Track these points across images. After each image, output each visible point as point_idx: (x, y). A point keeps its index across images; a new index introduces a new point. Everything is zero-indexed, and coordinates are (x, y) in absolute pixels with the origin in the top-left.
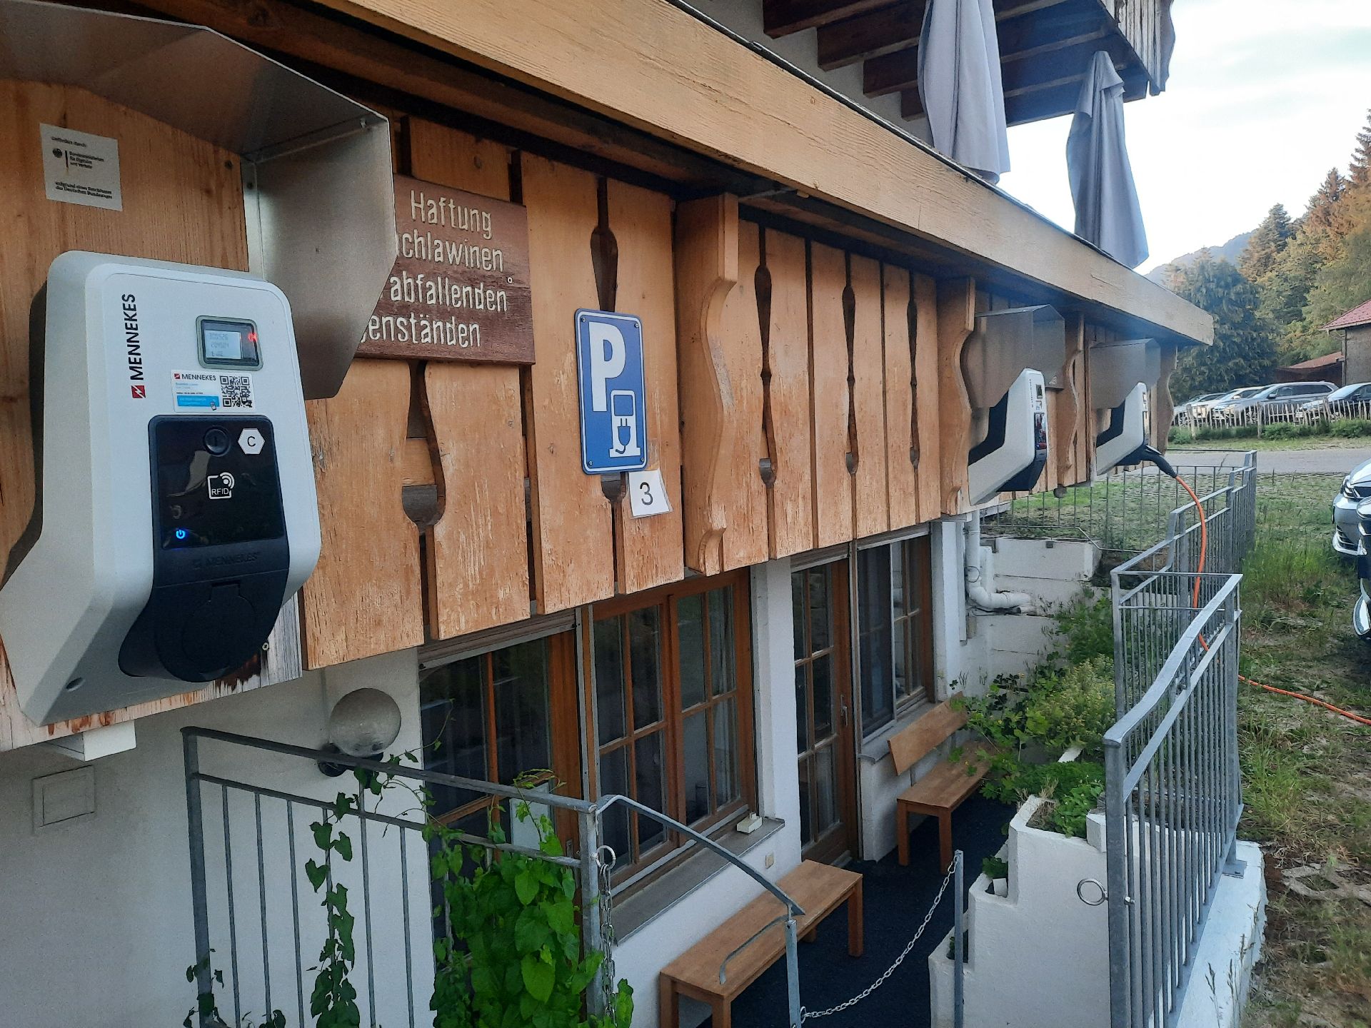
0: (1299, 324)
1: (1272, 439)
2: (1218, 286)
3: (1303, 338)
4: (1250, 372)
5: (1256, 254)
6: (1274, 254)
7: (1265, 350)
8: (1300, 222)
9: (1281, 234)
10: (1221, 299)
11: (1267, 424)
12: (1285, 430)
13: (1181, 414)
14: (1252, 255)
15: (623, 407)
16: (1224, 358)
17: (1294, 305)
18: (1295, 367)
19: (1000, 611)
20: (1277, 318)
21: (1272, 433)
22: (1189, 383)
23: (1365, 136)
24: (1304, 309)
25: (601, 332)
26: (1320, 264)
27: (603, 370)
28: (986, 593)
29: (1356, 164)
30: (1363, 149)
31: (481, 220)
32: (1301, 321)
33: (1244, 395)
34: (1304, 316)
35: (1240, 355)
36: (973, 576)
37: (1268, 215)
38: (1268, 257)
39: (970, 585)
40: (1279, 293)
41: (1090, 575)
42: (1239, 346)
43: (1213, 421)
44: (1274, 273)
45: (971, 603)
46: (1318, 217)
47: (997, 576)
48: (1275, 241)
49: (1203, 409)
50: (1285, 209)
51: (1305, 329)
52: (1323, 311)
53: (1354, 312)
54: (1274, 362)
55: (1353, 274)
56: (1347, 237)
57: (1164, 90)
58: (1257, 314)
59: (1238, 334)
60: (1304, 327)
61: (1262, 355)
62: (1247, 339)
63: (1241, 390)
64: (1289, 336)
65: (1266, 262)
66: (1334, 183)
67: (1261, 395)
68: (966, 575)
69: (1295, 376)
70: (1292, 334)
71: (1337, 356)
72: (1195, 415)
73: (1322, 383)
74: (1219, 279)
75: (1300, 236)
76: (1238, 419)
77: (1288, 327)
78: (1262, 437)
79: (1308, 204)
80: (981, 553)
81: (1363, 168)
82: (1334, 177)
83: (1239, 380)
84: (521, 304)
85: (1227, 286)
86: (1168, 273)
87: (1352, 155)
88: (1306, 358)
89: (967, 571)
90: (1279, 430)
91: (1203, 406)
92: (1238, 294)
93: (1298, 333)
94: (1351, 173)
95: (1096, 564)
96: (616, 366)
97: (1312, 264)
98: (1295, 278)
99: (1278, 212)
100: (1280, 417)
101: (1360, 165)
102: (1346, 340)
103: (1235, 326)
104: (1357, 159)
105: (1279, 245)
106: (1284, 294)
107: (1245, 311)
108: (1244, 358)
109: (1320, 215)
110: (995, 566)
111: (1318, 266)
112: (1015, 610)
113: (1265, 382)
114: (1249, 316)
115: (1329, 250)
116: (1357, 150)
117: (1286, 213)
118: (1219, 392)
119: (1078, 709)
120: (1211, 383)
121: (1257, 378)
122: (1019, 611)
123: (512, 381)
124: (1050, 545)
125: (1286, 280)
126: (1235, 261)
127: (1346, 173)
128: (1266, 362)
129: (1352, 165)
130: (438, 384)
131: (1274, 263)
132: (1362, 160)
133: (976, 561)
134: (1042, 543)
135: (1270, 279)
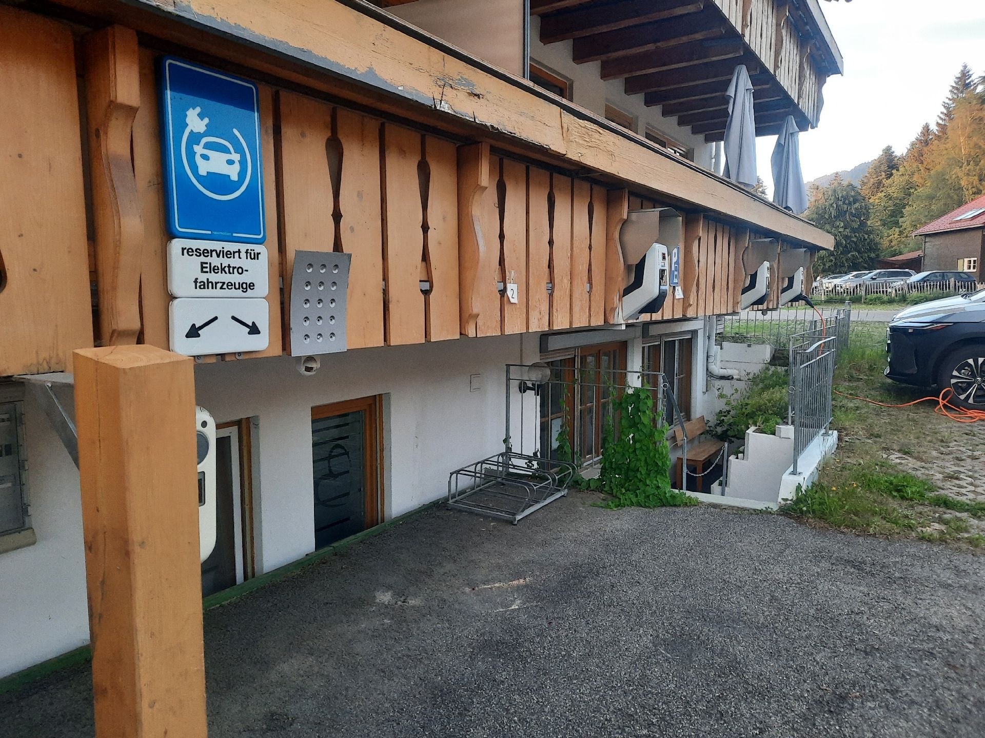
0: (897, 230)
1: (871, 304)
2: (844, 203)
3: (899, 239)
4: (862, 262)
5: (872, 180)
6: (883, 181)
7: (873, 247)
8: (902, 158)
9: (889, 167)
10: (846, 212)
11: (869, 294)
12: (879, 299)
13: (816, 287)
14: (869, 180)
15: (676, 269)
16: (846, 251)
17: (894, 215)
18: (893, 259)
19: (723, 378)
20: (884, 225)
21: (871, 300)
22: (822, 267)
23: (947, 104)
24: (901, 220)
26: (913, 190)
27: (674, 259)
28: (716, 369)
29: (940, 122)
30: (945, 111)
32: (899, 227)
33: (856, 276)
34: (900, 224)
35: (856, 250)
36: (711, 360)
37: (881, 153)
38: (880, 183)
39: (709, 364)
40: (885, 208)
41: (769, 361)
42: (855, 243)
43: (835, 292)
44: (883, 194)
45: (709, 374)
46: (914, 156)
47: (722, 361)
48: (885, 172)
49: (830, 284)
50: (893, 149)
51: (901, 233)
52: (913, 222)
53: (932, 224)
54: (878, 256)
55: (934, 198)
56: (932, 172)
57: (817, 127)
58: (869, 223)
59: (855, 236)
60: (900, 231)
61: (871, 250)
62: (861, 239)
63: (855, 273)
64: (889, 238)
65: (879, 185)
66: (926, 134)
67: (867, 276)
68: (707, 360)
69: (891, 265)
70: (893, 236)
71: (920, 253)
72: (825, 288)
73: (907, 270)
74: (845, 199)
75: (901, 169)
76: (850, 292)
77: (890, 232)
78: (864, 302)
79: (909, 147)
80: (715, 349)
81: (945, 125)
82: (926, 129)
83: (855, 267)
85: (850, 204)
86: (812, 190)
87: (938, 116)
88: (901, 253)
89: (708, 357)
90: (875, 299)
91: (830, 283)
92: (856, 209)
93: (896, 236)
94: (937, 128)
95: (772, 355)
97: (908, 189)
98: (897, 198)
99: (888, 151)
100: (877, 291)
101: (943, 123)
102: (925, 242)
103: (854, 230)
104: (941, 119)
105: (888, 174)
106: (888, 209)
107: (860, 221)
108: (859, 252)
109: (916, 155)
110: (721, 356)
111: (912, 191)
112: (730, 378)
113: (871, 268)
114: (863, 224)
115: (920, 181)
116: (942, 113)
117: (893, 152)
118: (841, 273)
119: (769, 401)
120: (836, 269)
121: (866, 265)
122: (733, 378)
124: (749, 346)
125: (890, 199)
126: (857, 183)
127: (934, 127)
128: (873, 255)
129: (937, 123)
131: (883, 187)
132: (945, 120)
133: (712, 353)
134: (746, 345)
135: (880, 198)
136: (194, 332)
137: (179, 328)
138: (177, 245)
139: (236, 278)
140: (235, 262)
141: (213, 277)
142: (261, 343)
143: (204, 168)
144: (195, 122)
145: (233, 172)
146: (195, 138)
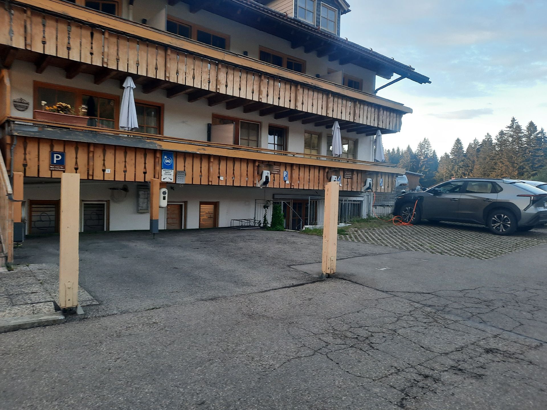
15: (286, 177)
25: (285, 172)
27: (285, 174)
31: (278, 167)
39: (369, 213)
57: (399, 132)
80: (373, 208)
84: (280, 171)
96: (286, 174)
123: (279, 175)
130: (275, 175)
133: (371, 210)
136: (164, 179)
137: (162, 178)
138: (163, 170)
139: (169, 174)
140: (169, 172)
141: (167, 173)
142: (172, 181)
143: (166, 162)
144: (165, 157)
145: (170, 162)
146: (165, 159)
